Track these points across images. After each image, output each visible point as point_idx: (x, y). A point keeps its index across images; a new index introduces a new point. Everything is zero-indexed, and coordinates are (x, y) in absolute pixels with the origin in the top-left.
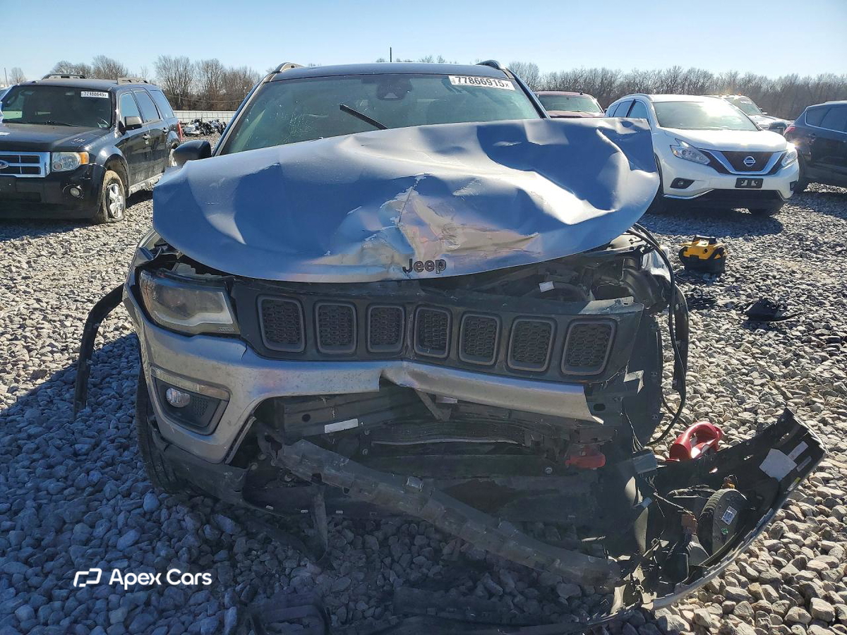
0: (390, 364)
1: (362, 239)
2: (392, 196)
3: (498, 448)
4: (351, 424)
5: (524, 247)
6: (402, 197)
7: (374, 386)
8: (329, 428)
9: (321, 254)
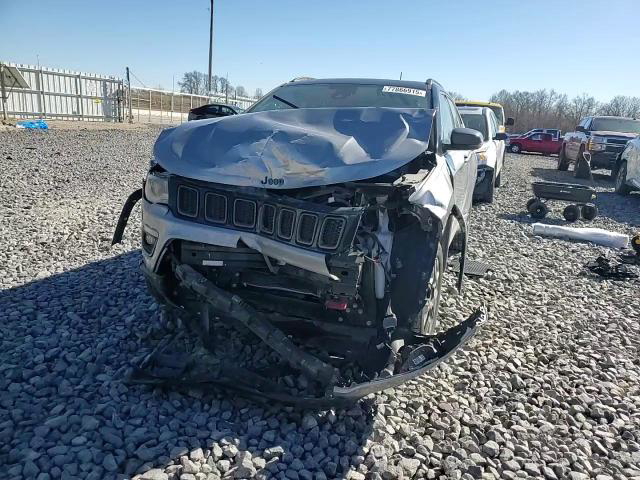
0: (245, 234)
1: (237, 162)
2: (258, 140)
3: (308, 298)
4: (220, 263)
5: (321, 174)
6: (264, 141)
7: (233, 245)
8: (205, 263)
9: (214, 166)
